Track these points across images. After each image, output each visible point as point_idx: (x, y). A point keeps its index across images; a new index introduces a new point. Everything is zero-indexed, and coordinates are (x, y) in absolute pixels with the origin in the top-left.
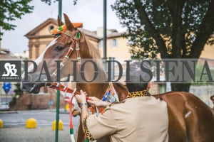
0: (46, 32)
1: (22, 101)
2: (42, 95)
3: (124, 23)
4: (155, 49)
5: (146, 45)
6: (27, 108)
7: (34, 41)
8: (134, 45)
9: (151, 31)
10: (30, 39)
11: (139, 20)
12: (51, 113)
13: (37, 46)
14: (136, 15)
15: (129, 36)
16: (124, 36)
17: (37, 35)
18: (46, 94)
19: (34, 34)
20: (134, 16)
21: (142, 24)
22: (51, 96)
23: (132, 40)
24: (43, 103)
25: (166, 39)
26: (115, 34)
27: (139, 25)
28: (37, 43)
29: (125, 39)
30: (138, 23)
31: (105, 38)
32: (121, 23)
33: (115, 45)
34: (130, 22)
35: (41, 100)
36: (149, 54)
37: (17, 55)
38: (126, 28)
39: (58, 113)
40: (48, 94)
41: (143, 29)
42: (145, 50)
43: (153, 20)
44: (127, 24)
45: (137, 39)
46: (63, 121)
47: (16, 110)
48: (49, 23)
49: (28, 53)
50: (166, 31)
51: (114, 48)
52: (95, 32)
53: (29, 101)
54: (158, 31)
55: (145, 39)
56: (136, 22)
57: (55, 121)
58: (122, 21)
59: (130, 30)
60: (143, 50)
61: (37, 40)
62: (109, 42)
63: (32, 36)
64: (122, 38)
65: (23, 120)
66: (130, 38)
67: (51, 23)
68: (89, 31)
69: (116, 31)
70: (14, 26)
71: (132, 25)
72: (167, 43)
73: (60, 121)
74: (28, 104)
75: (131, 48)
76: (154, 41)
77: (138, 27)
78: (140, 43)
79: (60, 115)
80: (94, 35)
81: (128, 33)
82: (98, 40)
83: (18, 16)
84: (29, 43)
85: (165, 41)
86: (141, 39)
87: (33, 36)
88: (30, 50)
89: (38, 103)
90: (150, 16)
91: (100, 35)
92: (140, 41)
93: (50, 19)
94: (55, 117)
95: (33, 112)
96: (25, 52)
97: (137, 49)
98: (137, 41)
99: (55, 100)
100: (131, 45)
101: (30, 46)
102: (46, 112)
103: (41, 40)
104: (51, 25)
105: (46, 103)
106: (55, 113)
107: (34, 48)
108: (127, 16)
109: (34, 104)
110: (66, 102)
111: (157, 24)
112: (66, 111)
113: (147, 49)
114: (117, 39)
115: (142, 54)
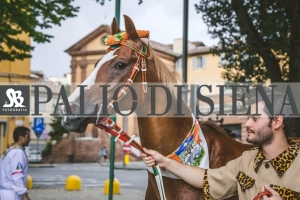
0: (96, 45)
1: (61, 150)
2: (89, 141)
3: (215, 32)
4: (262, 72)
5: (248, 67)
6: (67, 159)
7: (79, 59)
8: (230, 66)
9: (257, 44)
10: (74, 56)
11: (238, 28)
12: (103, 168)
13: (84, 67)
14: (233, 20)
15: (222, 51)
16: (214, 51)
17: (83, 50)
18: (96, 139)
19: (79, 49)
20: (230, 21)
21: (242, 34)
22: (103, 143)
23: (226, 58)
24: (91, 154)
25: (280, 56)
26: (200, 49)
27: (238, 35)
28: (84, 63)
29: (216, 57)
30: (236, 31)
31: (186, 55)
32: (210, 32)
33: (201, 65)
34: (224, 30)
35: (88, 148)
36: (253, 79)
37: (54, 80)
38: (218, 40)
39: (113, 168)
40: (99, 139)
41: (244, 42)
42: (247, 74)
43: (260, 27)
44: (220, 34)
45: (234, 56)
46: (121, 182)
47: (52, 162)
48: (101, 31)
49: (69, 77)
50: (280, 45)
51: (200, 70)
52: (171, 46)
53: (70, 149)
54: (268, 44)
55: (246, 57)
56: (233, 30)
57: (108, 181)
58: (212, 29)
59: (224, 43)
60: (243, 74)
61: (84, 58)
62: (191, 61)
63: (76, 51)
64: (210, 56)
65: (62, 178)
66: (223, 55)
67: (104, 31)
68: (161, 45)
69: (202, 45)
70: (50, 37)
71: (226, 35)
72: (281, 64)
73: (116, 180)
74: (69, 153)
75: (225, 71)
76: (261, 60)
77: (237, 38)
78: (239, 63)
79: (115, 171)
80: (169, 51)
81: (220, 47)
82: (175, 59)
83: (56, 21)
84: (72, 62)
85: (279, 60)
86: (241, 57)
87: (78, 52)
88: (73, 73)
89: (84, 152)
90: (255, 22)
91: (178, 50)
92: (239, 60)
93: (102, 26)
94: (108, 175)
95: (75, 167)
96: (65, 75)
97: (234, 71)
98: (235, 60)
99: (108, 149)
100: (225, 66)
101: (73, 67)
102: (95, 167)
103: (89, 58)
104: (105, 34)
105: (96, 153)
106: (108, 169)
107: (79, 70)
108: (220, 21)
109: (78, 153)
110: (125, 152)
111: (265, 33)
112: (124, 165)
113: (250, 72)
114: (204, 57)
115: (242, 79)
